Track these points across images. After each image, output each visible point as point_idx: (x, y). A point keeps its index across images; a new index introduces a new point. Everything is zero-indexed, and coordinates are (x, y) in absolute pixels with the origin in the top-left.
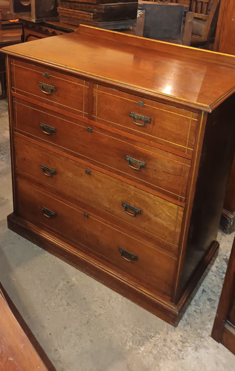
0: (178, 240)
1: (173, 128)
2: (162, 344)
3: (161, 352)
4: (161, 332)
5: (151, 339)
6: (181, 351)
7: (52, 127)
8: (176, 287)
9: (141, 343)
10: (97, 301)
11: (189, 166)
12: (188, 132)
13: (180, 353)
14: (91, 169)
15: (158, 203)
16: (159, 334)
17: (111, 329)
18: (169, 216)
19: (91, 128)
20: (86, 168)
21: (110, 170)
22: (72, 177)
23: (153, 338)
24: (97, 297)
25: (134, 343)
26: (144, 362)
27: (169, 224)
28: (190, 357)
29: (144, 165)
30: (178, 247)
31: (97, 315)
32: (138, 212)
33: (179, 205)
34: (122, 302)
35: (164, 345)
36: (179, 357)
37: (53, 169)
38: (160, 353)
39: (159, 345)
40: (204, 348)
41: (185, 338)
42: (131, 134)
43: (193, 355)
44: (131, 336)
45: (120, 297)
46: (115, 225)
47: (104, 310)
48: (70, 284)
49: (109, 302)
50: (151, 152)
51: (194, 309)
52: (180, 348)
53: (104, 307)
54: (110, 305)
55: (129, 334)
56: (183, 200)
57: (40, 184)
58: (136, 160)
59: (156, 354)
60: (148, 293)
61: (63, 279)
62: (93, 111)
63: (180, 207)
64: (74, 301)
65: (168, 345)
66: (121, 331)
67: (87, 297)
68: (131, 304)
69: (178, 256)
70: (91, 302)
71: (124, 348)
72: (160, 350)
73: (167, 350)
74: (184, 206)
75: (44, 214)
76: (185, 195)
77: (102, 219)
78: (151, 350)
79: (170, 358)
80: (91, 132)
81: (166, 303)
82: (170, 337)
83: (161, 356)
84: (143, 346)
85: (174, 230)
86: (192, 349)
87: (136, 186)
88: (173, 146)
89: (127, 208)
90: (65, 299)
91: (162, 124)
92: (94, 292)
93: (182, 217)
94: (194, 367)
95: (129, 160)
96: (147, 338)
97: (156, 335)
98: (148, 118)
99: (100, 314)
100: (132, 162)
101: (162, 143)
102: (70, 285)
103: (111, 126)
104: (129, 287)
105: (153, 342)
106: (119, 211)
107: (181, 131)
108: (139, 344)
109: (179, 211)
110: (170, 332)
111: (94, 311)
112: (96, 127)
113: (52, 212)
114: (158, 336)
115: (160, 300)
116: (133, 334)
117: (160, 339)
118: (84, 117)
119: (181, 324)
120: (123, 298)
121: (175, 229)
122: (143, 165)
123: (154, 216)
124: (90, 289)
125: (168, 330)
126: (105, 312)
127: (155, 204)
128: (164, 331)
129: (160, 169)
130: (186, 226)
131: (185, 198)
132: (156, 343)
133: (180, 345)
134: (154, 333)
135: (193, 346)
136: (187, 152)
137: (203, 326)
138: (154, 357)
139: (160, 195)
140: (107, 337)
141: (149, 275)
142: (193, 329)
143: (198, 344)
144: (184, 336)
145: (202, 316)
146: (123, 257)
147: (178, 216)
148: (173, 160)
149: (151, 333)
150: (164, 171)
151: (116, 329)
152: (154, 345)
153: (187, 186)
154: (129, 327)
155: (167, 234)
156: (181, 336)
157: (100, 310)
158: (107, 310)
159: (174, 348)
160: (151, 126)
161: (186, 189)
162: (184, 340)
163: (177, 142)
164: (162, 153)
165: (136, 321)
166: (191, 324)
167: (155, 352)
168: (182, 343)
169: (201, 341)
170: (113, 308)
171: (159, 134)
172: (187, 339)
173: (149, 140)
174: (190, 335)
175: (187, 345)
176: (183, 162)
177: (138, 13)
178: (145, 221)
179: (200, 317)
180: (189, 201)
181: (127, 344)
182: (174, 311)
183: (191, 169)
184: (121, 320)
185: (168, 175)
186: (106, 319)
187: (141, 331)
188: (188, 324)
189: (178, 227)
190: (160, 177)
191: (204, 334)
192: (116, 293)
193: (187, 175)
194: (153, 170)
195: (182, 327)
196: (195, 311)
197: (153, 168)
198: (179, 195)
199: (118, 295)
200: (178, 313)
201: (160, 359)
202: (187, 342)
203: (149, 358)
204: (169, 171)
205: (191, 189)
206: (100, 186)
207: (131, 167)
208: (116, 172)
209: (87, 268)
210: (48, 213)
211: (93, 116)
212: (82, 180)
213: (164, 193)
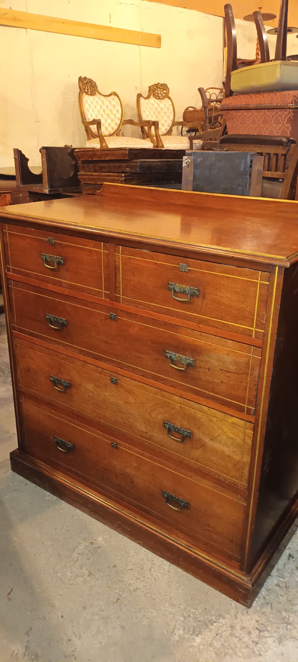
0: (248, 474)
1: (232, 300)
2: (227, 633)
3: (226, 644)
4: (226, 616)
5: (212, 625)
6: (257, 643)
7: (61, 319)
8: (247, 547)
9: (197, 632)
10: (132, 569)
11: (259, 357)
12: (255, 304)
13: (256, 647)
14: (118, 376)
15: (215, 420)
16: (224, 618)
17: (152, 611)
18: (232, 438)
19: (114, 314)
21: (144, 375)
22: (92, 390)
23: (215, 624)
24: (132, 564)
25: (186, 631)
27: (232, 451)
28: (270, 652)
29: (192, 362)
30: (247, 485)
31: (132, 591)
32: (187, 435)
33: (246, 421)
34: (169, 571)
35: (231, 635)
36: (254, 652)
37: (66, 380)
38: (226, 646)
39: (224, 634)
40: (293, 640)
41: (262, 624)
42: (171, 316)
43: (275, 649)
44: (182, 621)
46: (154, 457)
47: (142, 582)
49: (149, 572)
50: (202, 342)
51: (275, 582)
52: (255, 640)
53: (142, 579)
54: (151, 575)
55: (178, 618)
56: (252, 412)
58: (180, 356)
59: (219, 647)
60: (207, 557)
61: (85, 539)
62: (116, 287)
63: (248, 424)
64: (99, 570)
65: (237, 634)
66: (167, 613)
67: (119, 564)
69: (248, 500)
70: (123, 571)
71: (171, 638)
72: (225, 641)
73: (236, 642)
74: (253, 422)
75: (58, 447)
76: (254, 404)
77: (136, 449)
78: (212, 641)
79: (240, 654)
80: (116, 320)
81: (234, 572)
82: (240, 623)
83: (227, 650)
84: (200, 635)
85: (240, 459)
86: (274, 641)
87: (181, 395)
88: (234, 329)
89: (171, 430)
90: (87, 566)
91: (217, 295)
92: (128, 557)
93: (252, 439)
95: (170, 357)
96: (206, 624)
97: (220, 620)
98: (195, 288)
99: (137, 589)
100: (175, 359)
101: (217, 325)
102: (95, 547)
104: (178, 548)
105: (214, 629)
106: (159, 435)
107: (245, 304)
108: (194, 632)
109: (247, 429)
110: (239, 615)
111: (128, 584)
112: (122, 311)
113: (69, 443)
114: (221, 620)
115: (225, 567)
116: (185, 618)
117: (224, 626)
118: (104, 298)
119: (257, 604)
120: (170, 566)
121: (242, 458)
122: (190, 363)
123: (209, 440)
124: (123, 553)
125: (238, 613)
126: (143, 586)
127: (211, 421)
128: (231, 614)
129: (215, 367)
130: (257, 452)
131: (254, 409)
132: (220, 632)
133: (255, 634)
134: (217, 617)
135: (275, 637)
136: (256, 336)
137: (290, 607)
138: (216, 653)
139: (218, 406)
140: (145, 622)
141: (207, 530)
142: (274, 611)
143: (283, 634)
144: (261, 622)
145: (289, 592)
146: (169, 505)
147: (246, 437)
148: (234, 350)
149: (211, 616)
150: (221, 370)
151: (160, 610)
152: (217, 635)
153: (257, 390)
154: (179, 607)
155: (230, 466)
156: (257, 621)
157: (137, 582)
158: (146, 582)
159: (246, 638)
160: (199, 301)
161: (255, 393)
162: (262, 628)
163: (239, 322)
164: (217, 342)
165: (190, 598)
166: (271, 604)
167: (217, 644)
168: (258, 632)
169: (287, 629)
170: (155, 580)
171: (212, 312)
172: (266, 625)
173: (198, 322)
174: (270, 621)
175: (266, 634)
176: (250, 353)
177: (184, 161)
178: (197, 449)
179: (286, 594)
180: (261, 412)
181: (175, 632)
182: (246, 583)
183: (262, 362)
184: (168, 597)
185: (228, 374)
186: (145, 596)
187: (196, 613)
188: (268, 604)
189: (246, 454)
190: (217, 379)
191: (291, 619)
192: (161, 559)
193: (256, 373)
194: (206, 369)
195: (258, 608)
196: (278, 586)
197: (205, 366)
198: (245, 404)
199: (163, 561)
200: (250, 586)
201: (225, 655)
202: (267, 630)
203: (209, 653)
204: (229, 368)
205: (263, 394)
206: (131, 400)
207: (174, 366)
208: (152, 378)
209: (119, 523)
210: (63, 445)
211: (117, 295)
212: (106, 394)
213: (223, 403)
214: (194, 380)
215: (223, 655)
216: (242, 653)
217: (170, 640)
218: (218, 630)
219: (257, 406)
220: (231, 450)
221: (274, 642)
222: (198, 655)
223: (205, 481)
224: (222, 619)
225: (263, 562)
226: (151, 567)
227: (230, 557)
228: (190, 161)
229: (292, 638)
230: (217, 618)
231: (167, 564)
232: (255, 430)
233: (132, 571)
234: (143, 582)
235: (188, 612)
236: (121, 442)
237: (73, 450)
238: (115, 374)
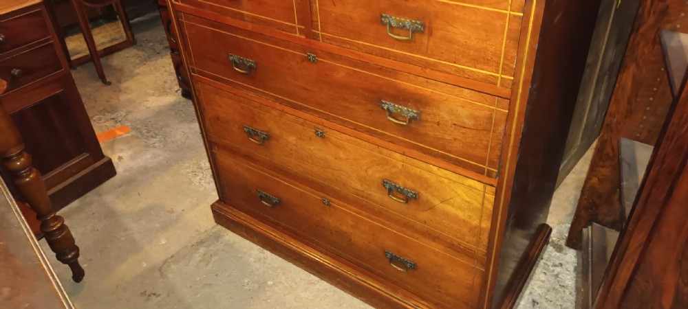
0: (487, 240)
7: (248, 60)
11: (504, 111)
12: (503, 43)
14: (325, 128)
15: (446, 181)
18: (468, 202)
19: (313, 55)
20: (315, 127)
21: (356, 128)
22: (294, 142)
27: (468, 216)
29: (415, 115)
30: (486, 252)
32: (412, 196)
33: (486, 184)
37: (264, 131)
46: (373, 217)
50: (428, 91)
56: (494, 174)
57: (248, 157)
58: (400, 107)
62: (312, 21)
63: (488, 187)
69: (486, 266)
74: (495, 185)
75: (262, 202)
76: (497, 166)
77: (352, 207)
80: (316, 62)
85: (478, 225)
87: (404, 152)
88: (472, 75)
89: (392, 190)
91: (448, 31)
93: (493, 204)
95: (388, 109)
98: (418, 22)
100: (394, 111)
101: (448, 70)
103: (349, 47)
106: (379, 196)
107: (487, 42)
109: (486, 193)
112: (322, 51)
113: (274, 198)
118: (299, 34)
121: (480, 223)
122: (413, 116)
123: (440, 202)
127: (442, 182)
129: (446, 121)
130: (499, 218)
131: (497, 171)
136: (502, 85)
139: (450, 166)
141: (439, 291)
146: (392, 265)
147: (486, 202)
148: (472, 102)
150: (454, 124)
153: (501, 150)
155: (465, 230)
160: (424, 39)
161: (499, 154)
163: (480, 66)
164: (449, 91)
176: (493, 105)
178: (424, 211)
180: (506, 175)
183: (509, 116)
185: (464, 130)
189: (486, 220)
190: (448, 135)
193: (501, 129)
194: (434, 123)
197: (433, 120)
198: (485, 165)
204: (465, 123)
205: (510, 154)
206: (342, 155)
207: (393, 120)
208: (366, 131)
209: (338, 280)
210: (268, 199)
211: (314, 31)
212: (312, 148)
213: (458, 163)
214: (420, 136)
219: (501, 167)
220: (467, 214)
223: (434, 244)
232: (497, 194)
236: (333, 199)
237: (279, 205)
238: (320, 127)
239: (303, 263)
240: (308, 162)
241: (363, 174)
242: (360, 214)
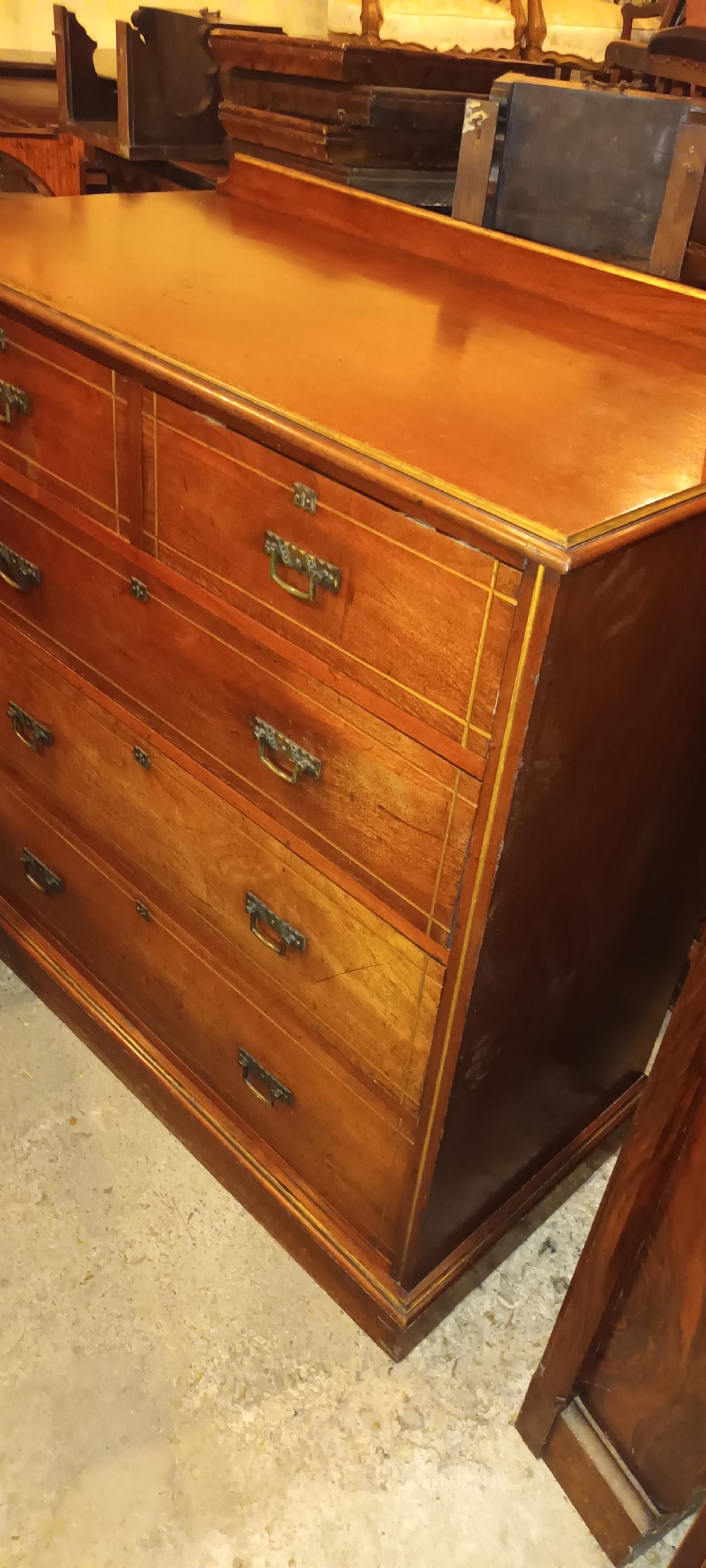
0: (421, 1079)
1: (420, 625)
2: (324, 1415)
3: (310, 1443)
4: (336, 1370)
5: (294, 1385)
6: (386, 1456)
7: (27, 562)
8: (408, 1237)
9: (248, 1396)
10: (148, 1206)
11: (470, 803)
12: (476, 655)
13: (382, 1463)
14: (151, 748)
15: (357, 926)
16: (328, 1373)
17: (160, 1321)
18: (394, 985)
19: (141, 584)
20: (134, 742)
21: (208, 764)
22: (96, 763)
23: (301, 1386)
24: (152, 1193)
25: (225, 1388)
26: (236, 1469)
27: (391, 1014)
28: (410, 1486)
29: (313, 767)
30: (418, 1104)
31: (129, 1261)
32: (294, 941)
33: (428, 954)
34: (235, 1227)
35: (333, 1420)
36: (369, 1477)
37: (43, 724)
38: (308, 1447)
39: (315, 1414)
41: (416, 1409)
42: (270, 628)
43: (426, 1482)
44: (224, 1361)
45: (235, 1206)
46: (224, 966)
47: (161, 1245)
48: (77, 1129)
49: (187, 1221)
50: (341, 719)
51: (487, 1306)
52: (386, 1446)
53: (164, 1235)
54: (188, 1230)
55: (217, 1352)
56: (445, 937)
58: (287, 741)
59: (289, 1447)
60: (320, 1226)
61: (60, 1107)
62: (145, 511)
63: (432, 962)
64: (66, 1190)
65: (348, 1422)
66: (194, 1335)
67: (120, 1187)
68: (262, 1243)
69: (419, 1134)
70: (126, 1207)
71: (183, 1399)
72: (310, 1435)
73: (338, 1441)
74: (445, 961)
75: (28, 876)
76: (451, 921)
77: (188, 936)
78: (278, 1428)
79: (336, 1476)
80: (144, 601)
81: (372, 1277)
82: (364, 1395)
83: (307, 1459)
84: (255, 1407)
85: (408, 1040)
86: (429, 1461)
87: (288, 842)
88: (417, 709)
89: (258, 919)
90: (43, 1178)
91: (381, 602)
92: (149, 1172)
93: (439, 1002)
94: (413, 1529)
95: (265, 739)
96: (283, 1380)
97: (317, 1377)
98: (328, 565)
99: (144, 1258)
100: (275, 746)
101: (376, 686)
102: (77, 1131)
103: (205, 584)
104: (261, 1185)
105: (295, 1397)
106: (236, 923)
107: (449, 645)
108: (243, 1396)
109: (428, 975)
110: (368, 1376)
111: (126, 1242)
112: (158, 581)
113: (51, 873)
114: (321, 1378)
115: (355, 1259)
116: (234, 1355)
117: (324, 1395)
118: (120, 533)
119: (421, 1353)
121: (412, 1037)
122: (308, 767)
123: (343, 971)
124: (139, 1159)
125: (366, 1368)
126: (161, 1254)
127: (351, 927)
128: (348, 1367)
129: (367, 796)
130: (448, 1037)
131: (449, 931)
132: (307, 1406)
133: (389, 1431)
134: (313, 1367)
135: (434, 1448)
136: (469, 746)
137: (502, 1378)
138: (277, 1460)
139: (366, 896)
140: (136, 1346)
141: (329, 1166)
142: (457, 1382)
143: (459, 1444)
144: (415, 1403)
145: (513, 1338)
146: (248, 1083)
147: (425, 994)
148: (414, 766)
149: (299, 1364)
150: (381, 806)
151: (179, 1323)
152: (296, 1414)
153: (460, 888)
154: (228, 1325)
155: (384, 1046)
156: (407, 1400)
157: (149, 1241)
158: (171, 1246)
159: (365, 1437)
160: (339, 605)
161: (456, 894)
162: (411, 1418)
163: (432, 692)
164: (375, 731)
165: (261, 1308)
166: (456, 1362)
167: (289, 1439)
168: (399, 1427)
169: (472, 1436)
170: (195, 1245)
171: (368, 645)
172: (424, 1414)
173: (333, 665)
174: (439, 1404)
175: (418, 1436)
176: (451, 784)
177: (469, 116)
178: (314, 980)
179: (502, 1342)
180: (465, 945)
181: (197, 1387)
182: (395, 1311)
183: (479, 818)
184: (209, 1293)
185: (396, 824)
186: (156, 1280)
187: (266, 1348)
188: (449, 1358)
189: (423, 1033)
190: (369, 827)
191: (493, 1411)
192: (225, 1193)
193: (462, 840)
194: (346, 793)
195: (422, 1366)
196: (491, 1317)
197: (343, 785)
198: (428, 912)
199: (229, 1199)
200: (404, 1320)
201: (298, 1470)
202: (423, 1426)
203: (260, 1457)
204: (399, 809)
205: (474, 901)
206: (178, 816)
207: (270, 766)
208: (224, 777)
209: (146, 1085)
210: (40, 874)
211: (146, 533)
212: (126, 785)
213: (380, 893)
214: (318, 814)
215: (294, 1468)
216: (342, 1473)
217: (179, 1404)
218: (303, 1402)
219: (458, 926)
220: (391, 1011)
221: (429, 1463)
222: (233, 1456)
223: (328, 1059)
224: (324, 1377)
225: (456, 1262)
226: (195, 1210)
227: (373, 1241)
228: (485, 116)
229: (477, 1462)
230: (313, 1370)
231: (236, 1207)
232: (447, 980)
233: (145, 1211)
234: (164, 1244)
235: (246, 1342)
236: (156, 908)
237: (58, 890)
238: (143, 742)
239: (87, 1032)
240: (116, 813)
241: (213, 868)
242: (201, 953)
